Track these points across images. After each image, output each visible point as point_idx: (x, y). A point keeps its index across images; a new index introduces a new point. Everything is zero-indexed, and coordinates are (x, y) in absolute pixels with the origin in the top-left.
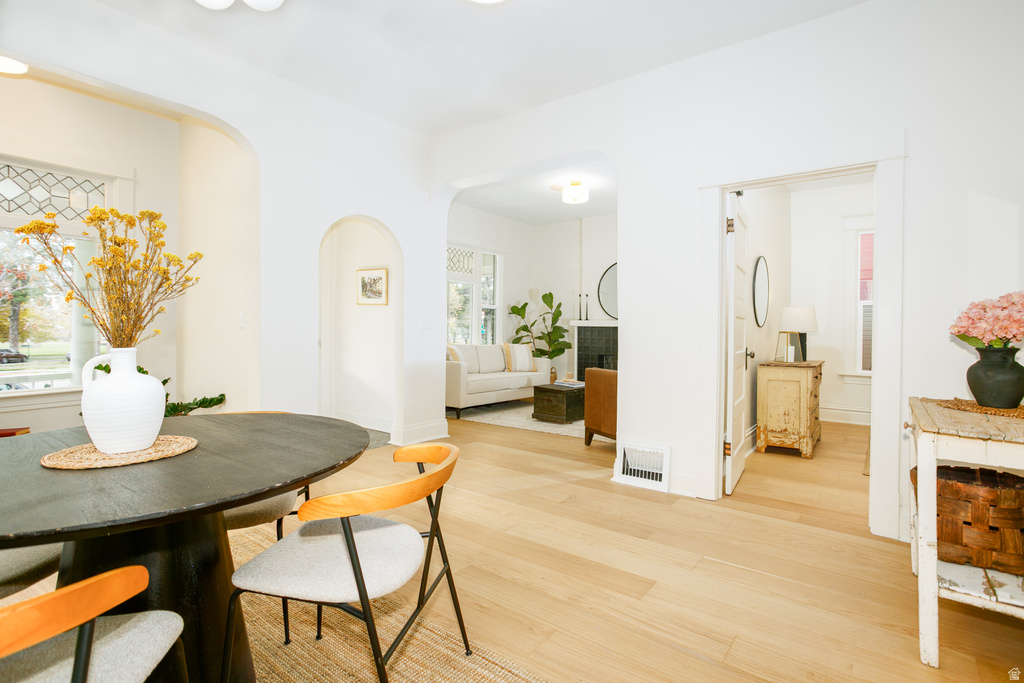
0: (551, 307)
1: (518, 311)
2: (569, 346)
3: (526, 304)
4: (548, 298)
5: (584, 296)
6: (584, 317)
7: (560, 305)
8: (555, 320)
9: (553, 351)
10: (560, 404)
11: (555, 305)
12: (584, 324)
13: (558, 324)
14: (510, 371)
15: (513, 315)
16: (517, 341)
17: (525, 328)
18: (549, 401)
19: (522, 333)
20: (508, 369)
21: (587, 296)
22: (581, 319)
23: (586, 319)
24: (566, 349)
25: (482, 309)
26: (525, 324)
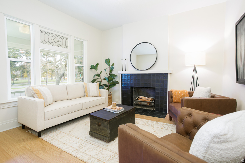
0: (109, 66)
1: (94, 67)
2: (118, 83)
3: (98, 64)
4: (108, 61)
5: (124, 60)
6: (124, 69)
7: (113, 64)
8: (111, 71)
10: (106, 129)
11: (111, 64)
12: (124, 72)
13: (112, 73)
14: (87, 97)
15: (92, 69)
16: (93, 81)
17: (98, 75)
18: (99, 125)
19: (96, 77)
20: (85, 96)
21: (125, 60)
22: (122, 70)
23: (125, 70)
24: (116, 84)
25: (75, 66)
26: (98, 73)
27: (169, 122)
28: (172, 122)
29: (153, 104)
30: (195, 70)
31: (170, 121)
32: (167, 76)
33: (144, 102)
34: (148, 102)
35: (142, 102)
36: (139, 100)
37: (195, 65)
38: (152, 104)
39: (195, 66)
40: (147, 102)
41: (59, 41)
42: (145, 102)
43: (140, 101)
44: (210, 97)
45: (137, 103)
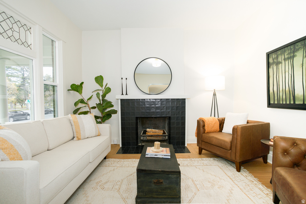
0: (102, 86)
1: (77, 88)
2: (115, 112)
3: (82, 83)
4: (99, 80)
5: (124, 79)
6: (124, 93)
7: (108, 84)
8: (104, 95)
9: (104, 117)
11: (105, 84)
12: (125, 97)
13: (105, 98)
14: (79, 139)
15: (72, 92)
17: (82, 101)
18: (158, 183)
19: (80, 105)
20: (75, 139)
21: (126, 79)
22: (122, 94)
23: (127, 94)
24: (112, 115)
25: (44, 84)
26: (82, 98)
27: (198, 155)
28: (202, 155)
29: (167, 138)
30: (215, 95)
31: (200, 155)
32: (185, 102)
33: (155, 136)
34: (161, 136)
35: (152, 136)
36: (148, 134)
37: (214, 89)
38: (165, 137)
39: (215, 91)
40: (159, 136)
41: (13, 30)
42: (157, 136)
43: (149, 136)
44: (246, 123)
45: (145, 138)
